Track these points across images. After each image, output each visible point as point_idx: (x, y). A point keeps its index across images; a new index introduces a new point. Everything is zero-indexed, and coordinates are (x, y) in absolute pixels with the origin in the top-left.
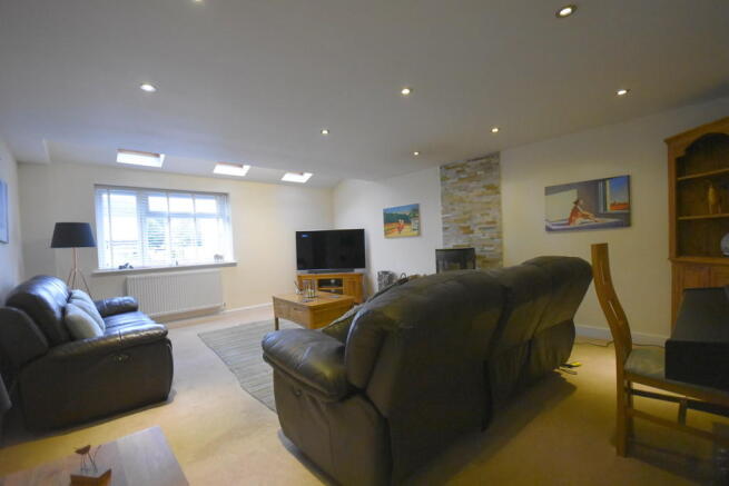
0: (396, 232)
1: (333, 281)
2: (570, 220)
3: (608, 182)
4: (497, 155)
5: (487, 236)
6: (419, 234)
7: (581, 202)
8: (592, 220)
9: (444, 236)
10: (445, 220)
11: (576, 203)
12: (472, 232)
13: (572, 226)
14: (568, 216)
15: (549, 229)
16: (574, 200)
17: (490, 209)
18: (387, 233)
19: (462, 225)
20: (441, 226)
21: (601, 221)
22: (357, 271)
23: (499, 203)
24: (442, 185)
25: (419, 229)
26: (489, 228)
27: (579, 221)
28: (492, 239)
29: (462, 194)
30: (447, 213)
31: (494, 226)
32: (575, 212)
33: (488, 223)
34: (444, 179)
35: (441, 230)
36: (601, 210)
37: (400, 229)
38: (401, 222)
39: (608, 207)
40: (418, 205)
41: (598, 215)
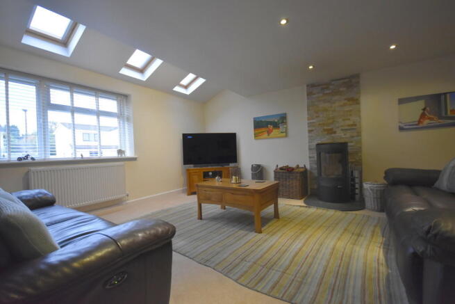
0: (266, 135)
1: (211, 174)
2: (419, 122)
3: (448, 95)
4: (357, 76)
5: (348, 135)
6: (286, 136)
7: (428, 109)
8: (436, 121)
9: (309, 136)
10: (310, 125)
11: (424, 109)
12: (335, 133)
13: (421, 125)
14: (417, 118)
15: (401, 129)
16: (423, 108)
17: (351, 115)
18: (256, 136)
19: (325, 128)
20: (306, 129)
21: (442, 122)
22: (232, 165)
23: (359, 111)
24: (308, 99)
25: (286, 132)
26: (349, 130)
27: (426, 122)
28: (353, 137)
29: (327, 105)
30: (313, 119)
31: (355, 128)
32: (423, 116)
33: (349, 126)
34: (309, 94)
35: (307, 131)
36: (443, 114)
37: (269, 133)
38: (271, 127)
39: (449, 113)
40: (285, 114)
41: (440, 117)
